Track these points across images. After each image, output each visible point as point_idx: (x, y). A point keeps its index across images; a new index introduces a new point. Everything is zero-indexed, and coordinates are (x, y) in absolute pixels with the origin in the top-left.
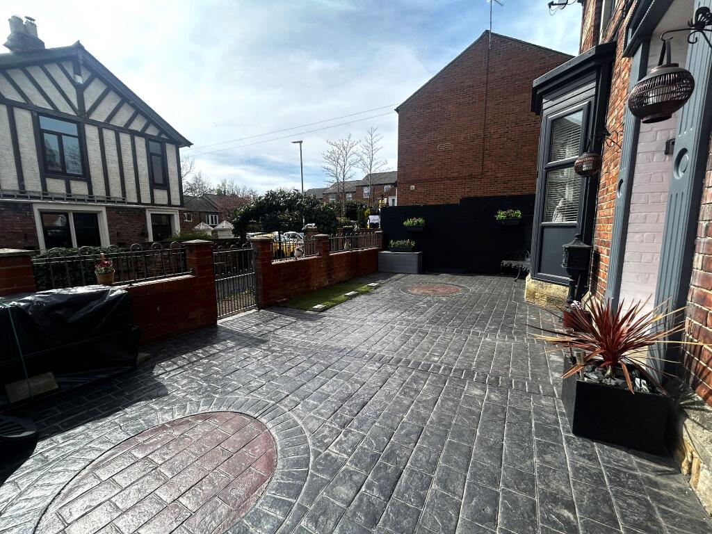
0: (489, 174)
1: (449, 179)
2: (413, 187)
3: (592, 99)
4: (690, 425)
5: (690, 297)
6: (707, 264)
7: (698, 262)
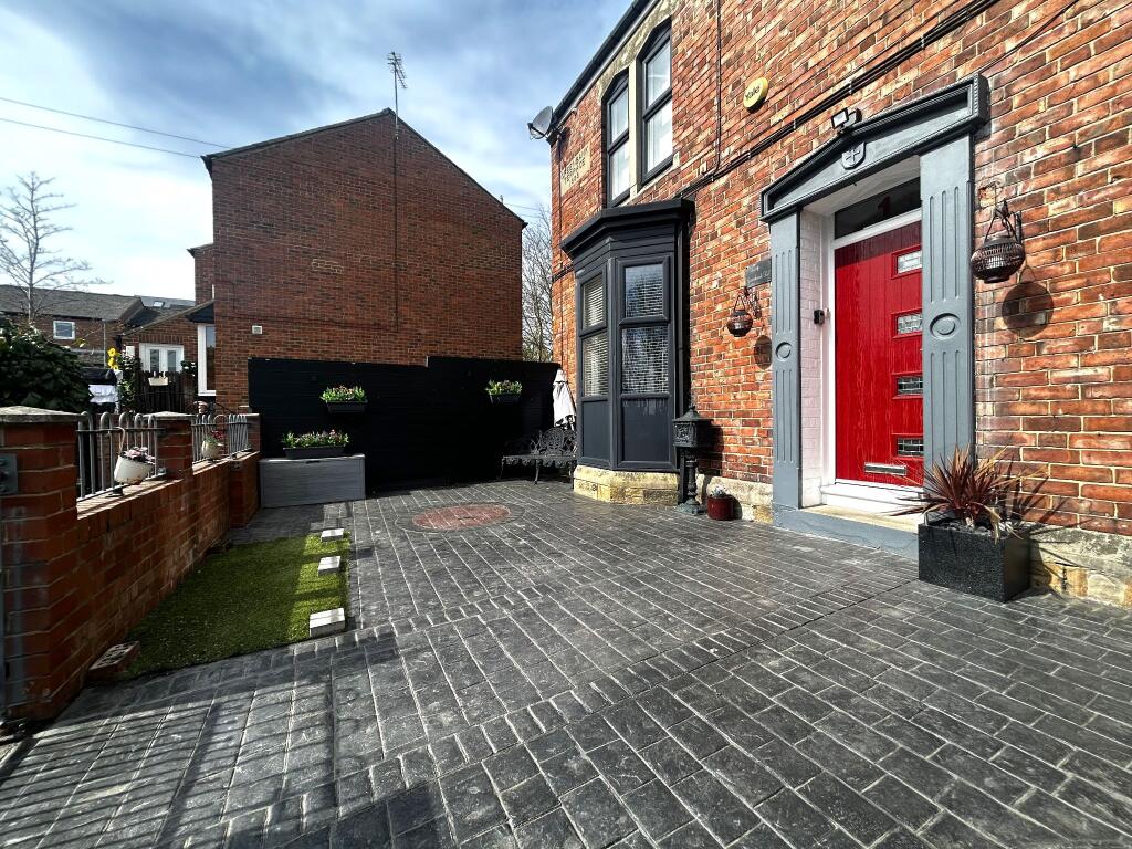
0: (408, 326)
1: (338, 324)
2: (257, 329)
3: (672, 254)
4: (1049, 547)
5: (980, 441)
6: (1004, 410)
7: (986, 409)
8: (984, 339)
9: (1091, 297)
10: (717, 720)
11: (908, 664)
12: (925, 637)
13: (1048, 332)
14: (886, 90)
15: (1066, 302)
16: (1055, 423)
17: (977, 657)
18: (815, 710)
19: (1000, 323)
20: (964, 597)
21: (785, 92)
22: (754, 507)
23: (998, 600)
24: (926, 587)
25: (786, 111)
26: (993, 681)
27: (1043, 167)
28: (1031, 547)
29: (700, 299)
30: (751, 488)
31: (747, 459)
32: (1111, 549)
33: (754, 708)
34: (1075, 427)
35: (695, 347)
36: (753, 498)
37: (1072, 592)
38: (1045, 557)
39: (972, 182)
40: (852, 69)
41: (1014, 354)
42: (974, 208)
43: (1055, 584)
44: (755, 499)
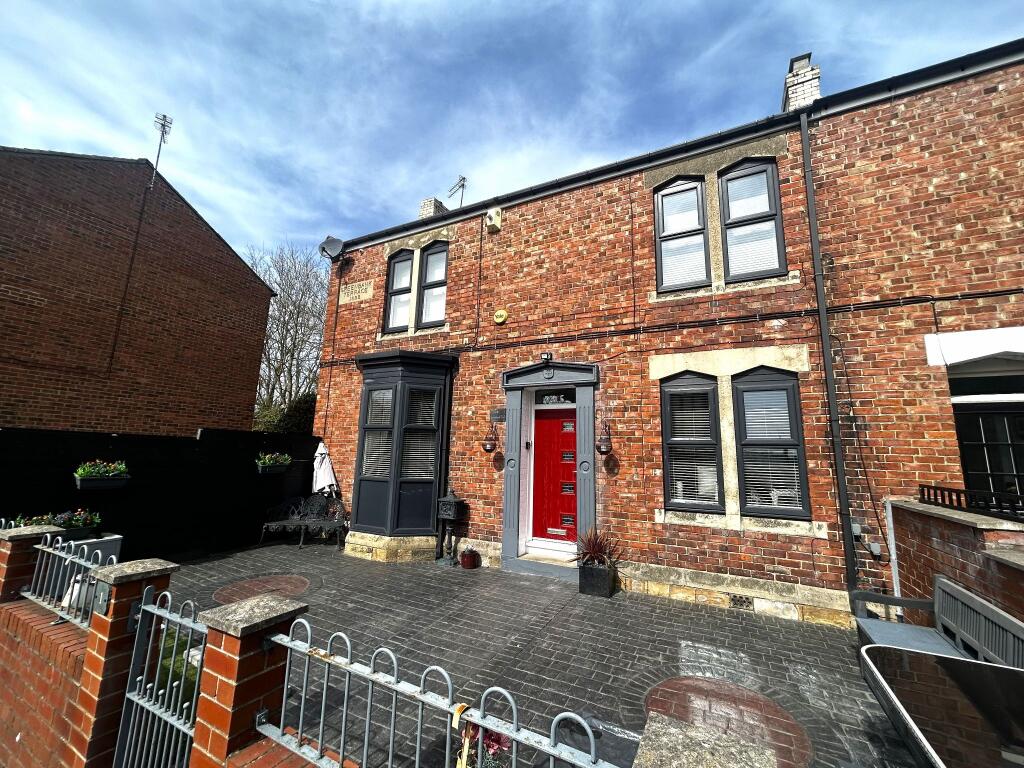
0: (124, 374)
3: (442, 387)
4: (621, 570)
5: (598, 522)
6: (606, 507)
7: (599, 507)
8: (599, 475)
9: (630, 465)
10: (539, 672)
11: (589, 632)
12: (589, 620)
13: (618, 476)
14: (562, 350)
15: (623, 465)
16: (621, 515)
17: (607, 624)
18: (568, 658)
19: (603, 469)
20: (597, 598)
21: (516, 324)
22: (490, 558)
23: (607, 597)
24: (583, 596)
25: (516, 334)
26: (614, 632)
27: (616, 410)
28: (615, 571)
29: (459, 419)
30: (488, 545)
31: (486, 526)
32: (637, 569)
33: (548, 664)
34: (627, 517)
35: (453, 449)
36: (490, 553)
37: (628, 588)
38: (620, 574)
39: (594, 406)
40: (549, 332)
41: (608, 484)
42: (595, 418)
43: (623, 586)
44: (491, 552)
